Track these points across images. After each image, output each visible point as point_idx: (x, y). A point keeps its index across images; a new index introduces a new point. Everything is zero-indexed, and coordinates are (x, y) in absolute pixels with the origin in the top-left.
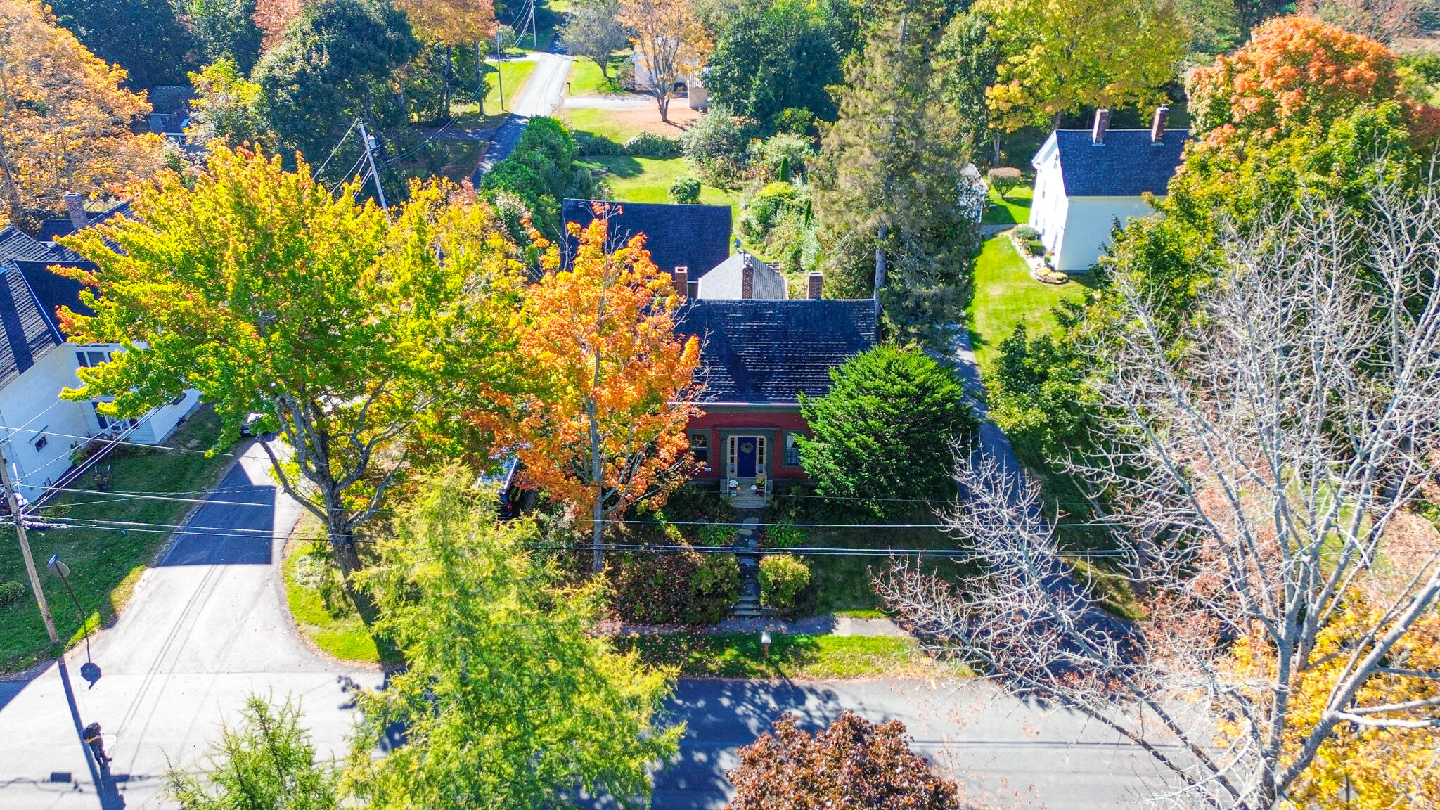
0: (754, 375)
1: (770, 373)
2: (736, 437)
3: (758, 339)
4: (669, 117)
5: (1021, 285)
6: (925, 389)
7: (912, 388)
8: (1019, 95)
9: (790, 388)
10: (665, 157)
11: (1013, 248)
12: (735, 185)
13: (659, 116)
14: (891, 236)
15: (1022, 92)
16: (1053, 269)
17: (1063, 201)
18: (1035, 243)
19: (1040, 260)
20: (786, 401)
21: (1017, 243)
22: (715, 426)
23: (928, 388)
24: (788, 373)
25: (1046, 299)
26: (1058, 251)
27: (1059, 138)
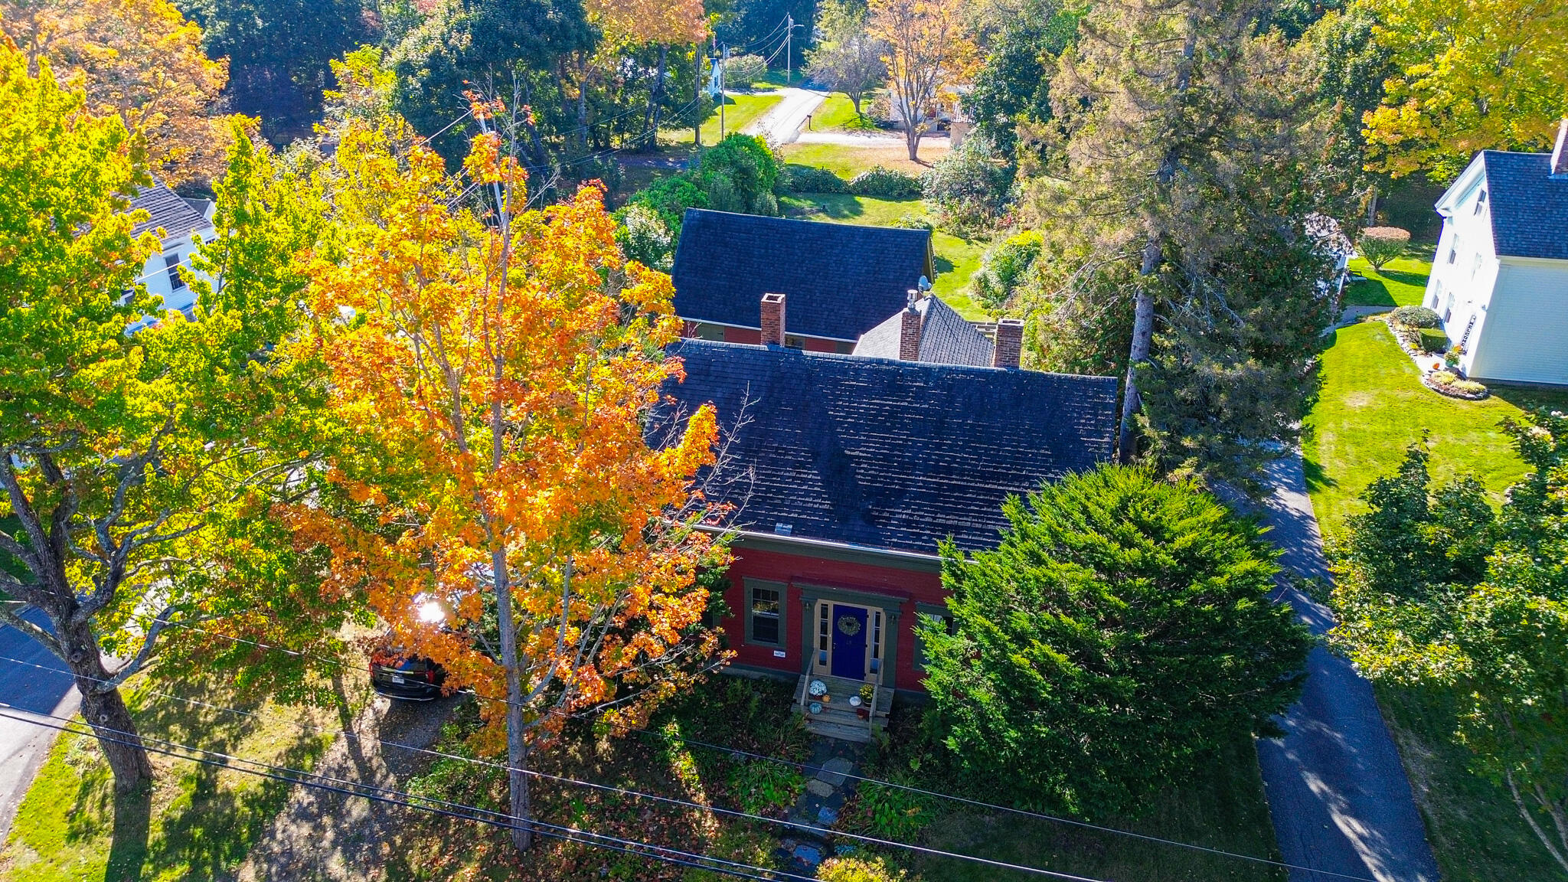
0: (872, 493)
1: (901, 494)
2: (831, 604)
3: (889, 430)
4: (918, 155)
5: (1402, 395)
6: (1194, 562)
7: (1164, 558)
8: (1415, 124)
9: (933, 526)
10: (899, 198)
11: (1392, 339)
12: (984, 235)
13: (907, 154)
14: (1164, 267)
15: (1421, 119)
16: (1461, 376)
17: (1492, 264)
18: (1432, 332)
19: (1435, 358)
20: (921, 549)
21: (1398, 331)
22: (792, 578)
23: (1202, 562)
24: (934, 498)
25: (1447, 421)
26: (1472, 345)
27: (1490, 166)
